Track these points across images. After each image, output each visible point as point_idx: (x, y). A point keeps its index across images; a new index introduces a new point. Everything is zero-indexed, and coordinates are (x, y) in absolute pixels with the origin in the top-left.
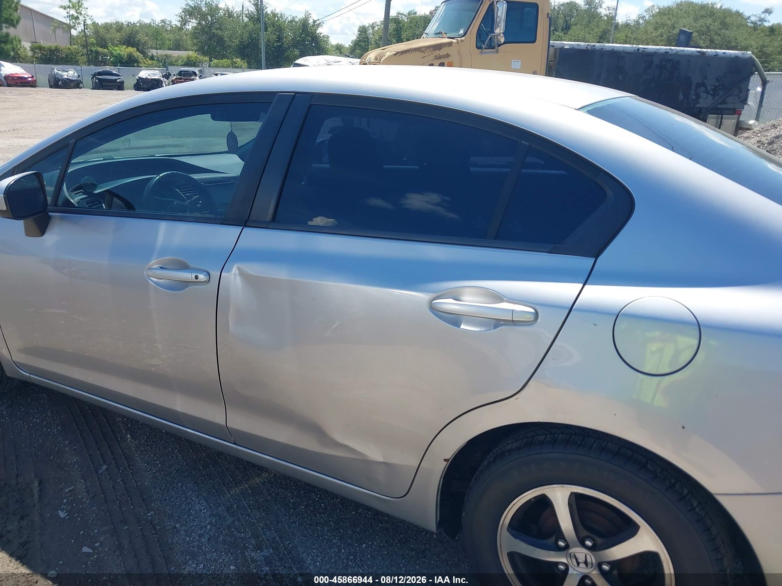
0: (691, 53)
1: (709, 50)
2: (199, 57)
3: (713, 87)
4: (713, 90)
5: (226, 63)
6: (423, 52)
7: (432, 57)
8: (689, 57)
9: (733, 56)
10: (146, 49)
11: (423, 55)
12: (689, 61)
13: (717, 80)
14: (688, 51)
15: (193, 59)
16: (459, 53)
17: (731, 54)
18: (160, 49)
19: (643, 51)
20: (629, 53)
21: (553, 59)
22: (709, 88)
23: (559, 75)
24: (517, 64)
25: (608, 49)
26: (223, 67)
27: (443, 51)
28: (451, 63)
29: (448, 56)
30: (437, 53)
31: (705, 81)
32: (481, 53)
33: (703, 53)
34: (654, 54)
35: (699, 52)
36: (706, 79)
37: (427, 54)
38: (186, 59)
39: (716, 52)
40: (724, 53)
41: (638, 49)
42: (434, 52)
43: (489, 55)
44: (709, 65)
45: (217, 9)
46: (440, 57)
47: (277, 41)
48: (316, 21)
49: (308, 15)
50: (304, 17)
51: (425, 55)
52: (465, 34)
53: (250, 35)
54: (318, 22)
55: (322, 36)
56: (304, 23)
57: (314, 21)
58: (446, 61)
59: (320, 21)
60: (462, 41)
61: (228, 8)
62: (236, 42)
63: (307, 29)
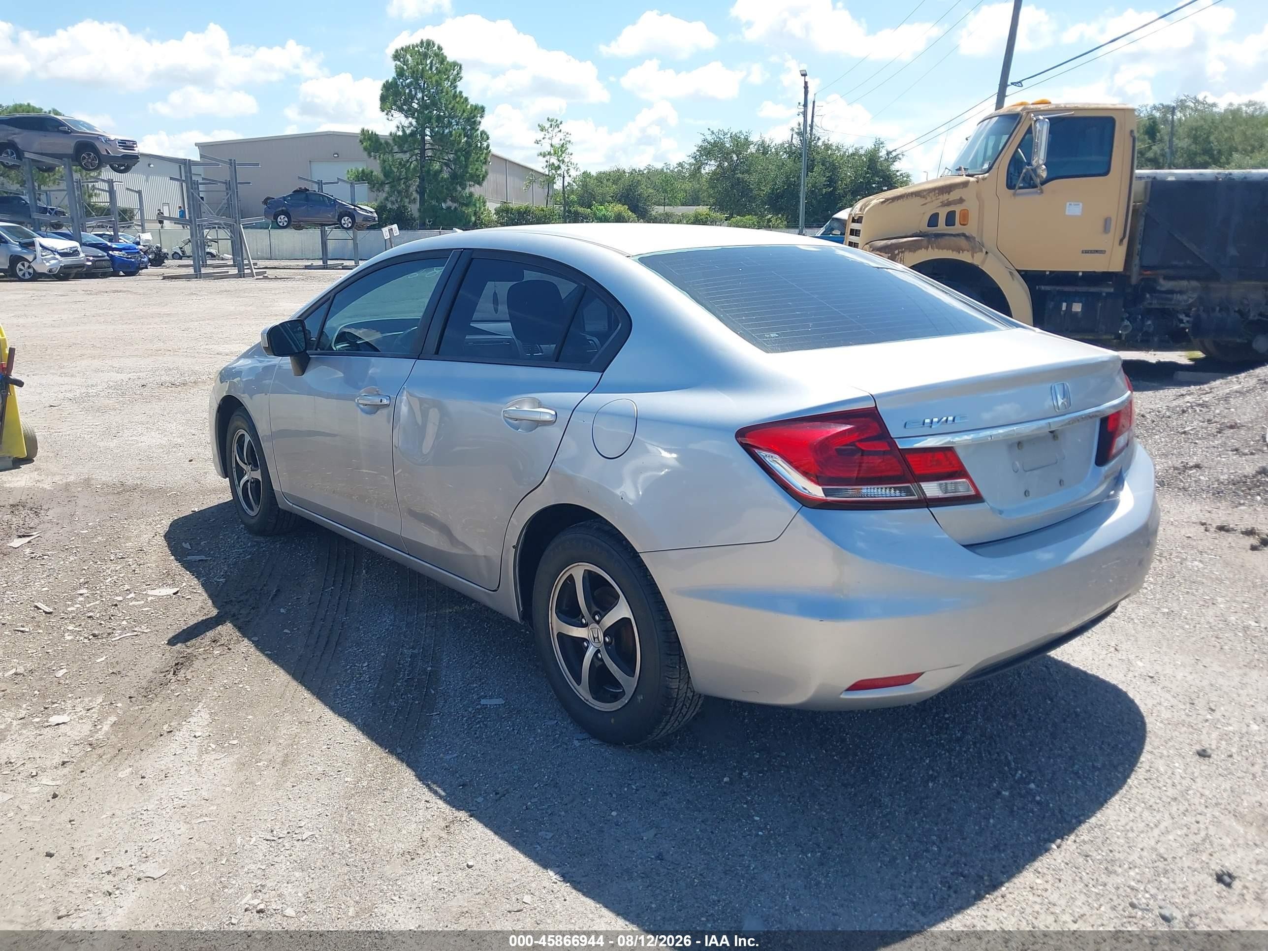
2: (712, 214)
6: (924, 197)
7: (938, 203)
10: (648, 206)
11: (923, 201)
15: (702, 217)
16: (979, 197)
18: (668, 205)
24: (1076, 207)
27: (954, 195)
28: (966, 211)
29: (961, 201)
30: (945, 197)
32: (1014, 194)
37: (929, 199)
38: (693, 218)
42: (941, 197)
43: (1027, 197)
45: (747, 143)
46: (949, 204)
47: (829, 186)
48: (891, 152)
49: (879, 144)
50: (873, 147)
51: (927, 201)
52: (990, 168)
53: (788, 178)
54: (894, 154)
55: (898, 174)
56: (872, 158)
57: (889, 153)
58: (957, 209)
59: (898, 152)
60: (984, 179)
61: (763, 142)
62: (767, 189)
63: (876, 165)
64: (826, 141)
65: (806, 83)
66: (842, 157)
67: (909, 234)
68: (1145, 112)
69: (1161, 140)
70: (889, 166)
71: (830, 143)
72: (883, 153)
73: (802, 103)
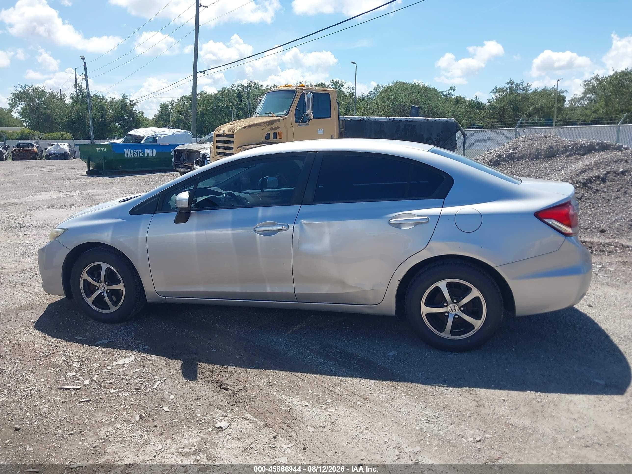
0: (420, 120)
1: (431, 118)
2: (31, 131)
3: (436, 140)
4: (436, 141)
5: (57, 136)
6: (262, 126)
7: (268, 129)
8: (420, 122)
9: (445, 121)
11: (262, 128)
12: (420, 125)
13: (438, 136)
14: (418, 119)
15: (26, 133)
16: (285, 126)
17: (443, 120)
19: (393, 120)
20: (386, 122)
21: (342, 127)
22: (434, 140)
23: (347, 136)
24: (321, 132)
25: (372, 119)
26: (54, 139)
27: (275, 125)
28: (281, 133)
29: (278, 128)
30: (271, 126)
31: (431, 136)
32: (299, 125)
33: (428, 120)
34: (400, 121)
35: (425, 119)
36: (432, 135)
37: (265, 127)
38: (19, 134)
39: (435, 119)
40: (439, 119)
41: (390, 119)
42: (269, 126)
43: (303, 127)
44: (432, 127)
45: (44, 92)
46: (273, 129)
47: (101, 118)
48: (132, 101)
49: (125, 97)
50: (122, 98)
51: (264, 128)
52: (287, 114)
53: (78, 113)
54: (134, 102)
55: (137, 112)
56: (123, 103)
57: (131, 101)
58: (277, 131)
59: (135, 101)
60: (286, 118)
61: (53, 92)
62: (65, 119)
63: (125, 107)
64: (96, 94)
65: (85, 63)
66: (106, 102)
67: (258, 143)
68: (235, 87)
69: (244, 100)
70: (132, 108)
71: (98, 95)
72: (128, 102)
73: (84, 73)
